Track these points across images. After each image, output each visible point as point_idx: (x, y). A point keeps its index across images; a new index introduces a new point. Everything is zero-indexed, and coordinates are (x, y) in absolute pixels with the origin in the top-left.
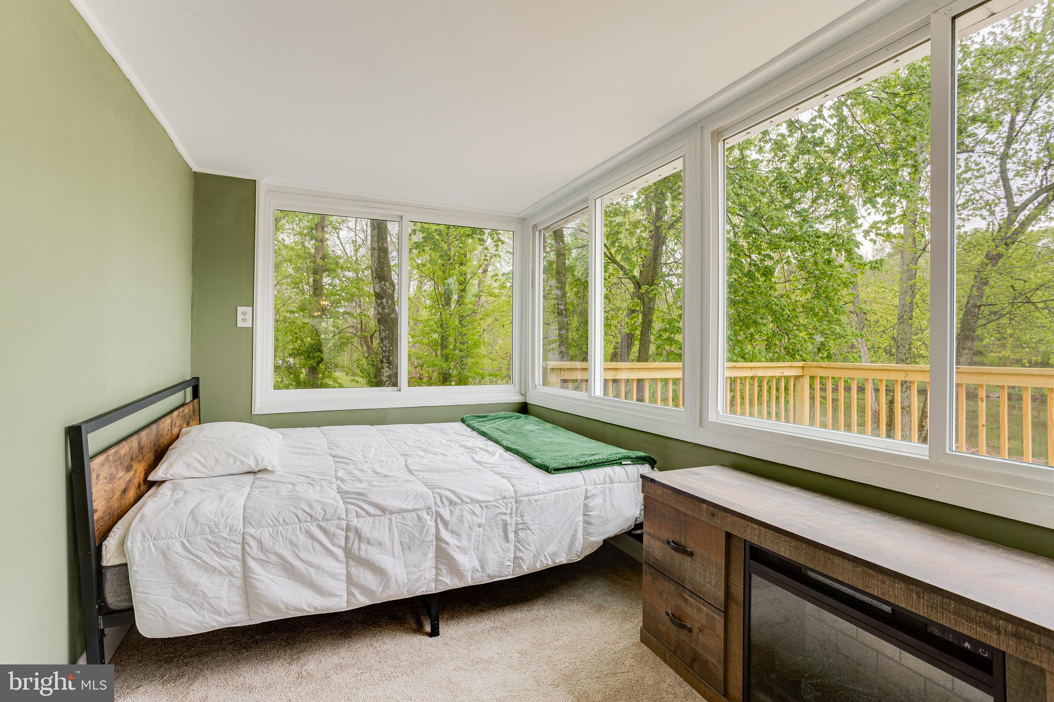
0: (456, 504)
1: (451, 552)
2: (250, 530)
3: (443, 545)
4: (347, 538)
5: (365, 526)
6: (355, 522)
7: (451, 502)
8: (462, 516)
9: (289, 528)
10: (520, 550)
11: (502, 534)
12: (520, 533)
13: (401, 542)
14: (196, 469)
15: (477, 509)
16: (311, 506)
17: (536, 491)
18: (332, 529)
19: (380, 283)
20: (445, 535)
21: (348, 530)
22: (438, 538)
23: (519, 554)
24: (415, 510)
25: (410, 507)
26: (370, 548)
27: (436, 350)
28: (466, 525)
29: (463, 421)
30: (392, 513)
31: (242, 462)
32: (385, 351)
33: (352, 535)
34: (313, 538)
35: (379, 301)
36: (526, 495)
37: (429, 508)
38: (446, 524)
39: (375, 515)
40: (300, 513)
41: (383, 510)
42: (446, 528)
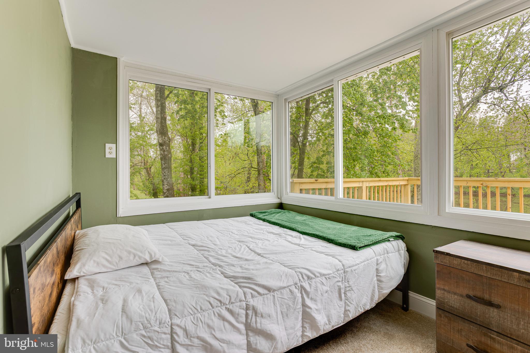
0: (312, 278)
1: (313, 314)
2: (176, 321)
3: (308, 310)
4: (247, 315)
5: (257, 302)
6: (252, 302)
7: (309, 278)
8: (317, 287)
9: (206, 314)
10: (348, 305)
11: (338, 296)
12: (347, 293)
13: (282, 312)
14: (104, 266)
15: (324, 281)
16: (218, 293)
17: (354, 263)
18: (236, 310)
19: (162, 137)
20: (308, 302)
21: (247, 309)
22: (304, 305)
23: (348, 308)
24: (288, 286)
25: (285, 285)
26: (263, 321)
27: (187, 175)
28: (319, 293)
29: (252, 215)
30: (274, 291)
31: (140, 257)
32: (165, 176)
33: (250, 312)
34: (224, 319)
35: (161, 148)
36: (350, 267)
37: (296, 284)
38: (307, 293)
39: (264, 294)
40: (212, 300)
41: (269, 289)
42: (308, 296)
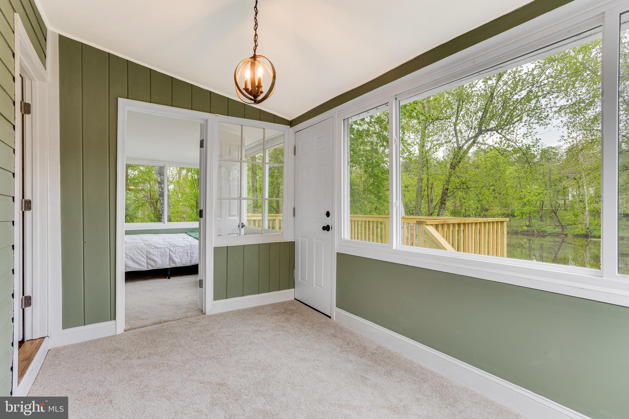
0: (175, 247)
1: (173, 258)
3: (171, 256)
4: (147, 253)
5: (151, 251)
6: (149, 250)
7: (173, 246)
8: (176, 250)
9: (133, 251)
10: (191, 258)
11: (187, 254)
12: (191, 254)
13: (160, 255)
15: (180, 248)
17: (196, 244)
18: (143, 251)
20: (171, 254)
21: (147, 251)
22: (170, 254)
23: (191, 259)
24: (164, 248)
25: (163, 247)
26: (152, 256)
28: (177, 252)
29: (186, 233)
30: (158, 248)
33: (148, 253)
34: (139, 253)
36: (193, 245)
37: (168, 247)
38: (172, 251)
39: (154, 249)
40: (135, 248)
41: (156, 247)
42: (172, 252)
